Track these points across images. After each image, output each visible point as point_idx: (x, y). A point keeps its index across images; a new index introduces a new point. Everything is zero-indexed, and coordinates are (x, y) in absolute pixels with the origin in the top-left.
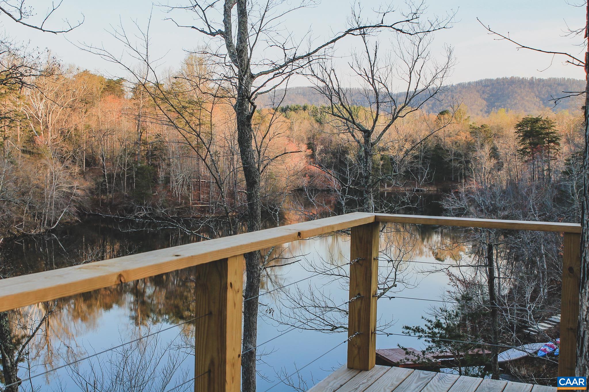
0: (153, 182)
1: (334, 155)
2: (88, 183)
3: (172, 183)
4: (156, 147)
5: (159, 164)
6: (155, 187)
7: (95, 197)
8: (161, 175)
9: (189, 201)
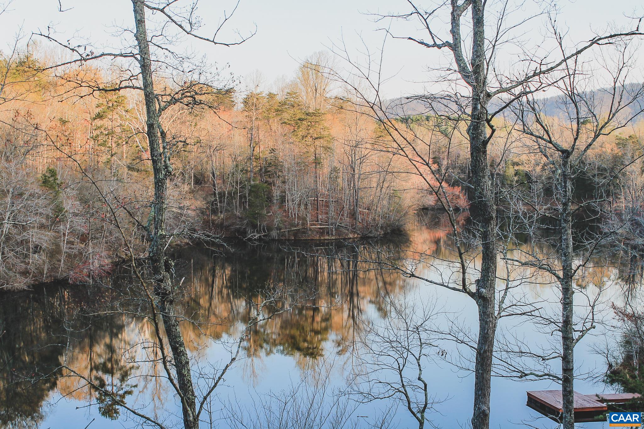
0: (267, 201)
1: (462, 170)
2: (199, 203)
3: (288, 202)
4: (270, 163)
5: (273, 182)
6: (270, 206)
7: (205, 217)
8: (276, 193)
9: (307, 222)
